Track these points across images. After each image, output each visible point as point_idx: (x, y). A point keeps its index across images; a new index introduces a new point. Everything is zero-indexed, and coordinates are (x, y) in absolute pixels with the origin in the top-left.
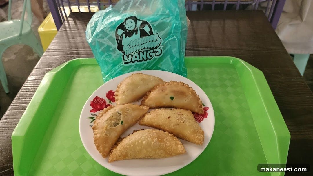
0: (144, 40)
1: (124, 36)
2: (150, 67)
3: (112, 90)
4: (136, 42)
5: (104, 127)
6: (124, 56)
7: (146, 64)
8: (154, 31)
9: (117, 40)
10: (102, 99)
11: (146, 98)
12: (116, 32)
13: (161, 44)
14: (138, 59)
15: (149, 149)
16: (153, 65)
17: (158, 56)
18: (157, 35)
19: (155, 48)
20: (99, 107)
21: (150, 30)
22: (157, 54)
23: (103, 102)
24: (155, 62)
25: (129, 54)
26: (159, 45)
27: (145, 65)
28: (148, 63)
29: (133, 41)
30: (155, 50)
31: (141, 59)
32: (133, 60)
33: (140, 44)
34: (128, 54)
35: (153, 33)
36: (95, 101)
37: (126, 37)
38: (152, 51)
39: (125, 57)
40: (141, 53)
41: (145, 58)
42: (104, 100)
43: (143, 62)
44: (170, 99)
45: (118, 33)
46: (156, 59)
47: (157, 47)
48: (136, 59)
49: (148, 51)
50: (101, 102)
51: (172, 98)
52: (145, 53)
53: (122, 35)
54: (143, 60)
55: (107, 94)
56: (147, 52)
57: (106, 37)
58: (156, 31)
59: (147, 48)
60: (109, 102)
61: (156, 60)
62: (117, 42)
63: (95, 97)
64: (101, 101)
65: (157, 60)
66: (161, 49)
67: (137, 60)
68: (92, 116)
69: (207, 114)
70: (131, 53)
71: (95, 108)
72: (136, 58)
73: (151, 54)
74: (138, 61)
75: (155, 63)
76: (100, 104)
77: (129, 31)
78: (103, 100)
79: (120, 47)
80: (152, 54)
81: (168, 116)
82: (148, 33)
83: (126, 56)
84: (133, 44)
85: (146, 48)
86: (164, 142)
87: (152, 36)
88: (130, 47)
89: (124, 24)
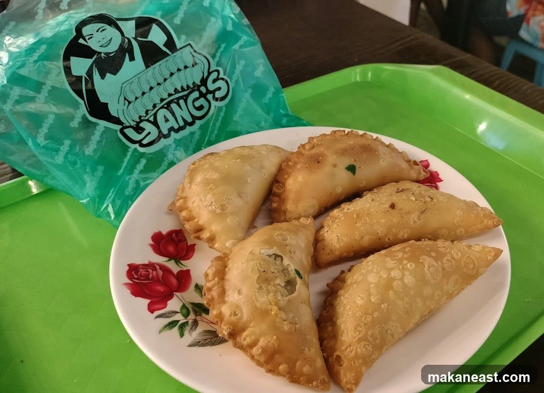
0: (160, 70)
1: (96, 76)
2: (213, 137)
3: (157, 231)
4: (139, 83)
5: (270, 307)
6: (126, 131)
7: (198, 133)
8: (179, 39)
9: (79, 93)
10: (151, 266)
11: (282, 201)
12: (68, 70)
13: (213, 68)
14: (172, 123)
15: (427, 291)
16: (219, 128)
17: (223, 99)
18: (189, 48)
19: (199, 84)
20: (161, 289)
21: (166, 38)
22: (218, 94)
23: (161, 273)
24: (220, 119)
25: (138, 120)
26: (209, 73)
27: (197, 137)
28: (201, 127)
29: (129, 82)
30: (203, 89)
31: (182, 123)
32: (165, 132)
33: (154, 84)
34: (133, 124)
35: (178, 47)
36: (137, 279)
37: (103, 76)
38: (196, 94)
39: (130, 132)
40: (174, 106)
41: (190, 120)
42: (158, 264)
43: (189, 129)
44: (349, 173)
45: (75, 72)
46: (220, 109)
47: (204, 82)
48: (169, 125)
49: (187, 96)
50: (155, 273)
51: (352, 169)
52: (182, 102)
53: (90, 73)
54: (187, 124)
55: (151, 245)
56: (185, 98)
57: (39, 92)
58: (183, 37)
59: (183, 89)
60: (178, 265)
61: (222, 114)
62: (82, 98)
63: (127, 268)
64: (150, 270)
65: (226, 113)
66: (223, 79)
67: (171, 129)
68: (166, 321)
69: (435, 173)
70: (140, 117)
71: (156, 297)
72: (168, 123)
73: (197, 104)
74: (177, 131)
75: (221, 123)
76: (157, 280)
77: (106, 54)
78: (158, 267)
79: (99, 109)
80: (202, 101)
81: (387, 206)
82: (165, 49)
83: (131, 129)
84: (132, 92)
85: (179, 89)
86: (445, 255)
87: (178, 54)
88: (129, 103)
89: (81, 41)
